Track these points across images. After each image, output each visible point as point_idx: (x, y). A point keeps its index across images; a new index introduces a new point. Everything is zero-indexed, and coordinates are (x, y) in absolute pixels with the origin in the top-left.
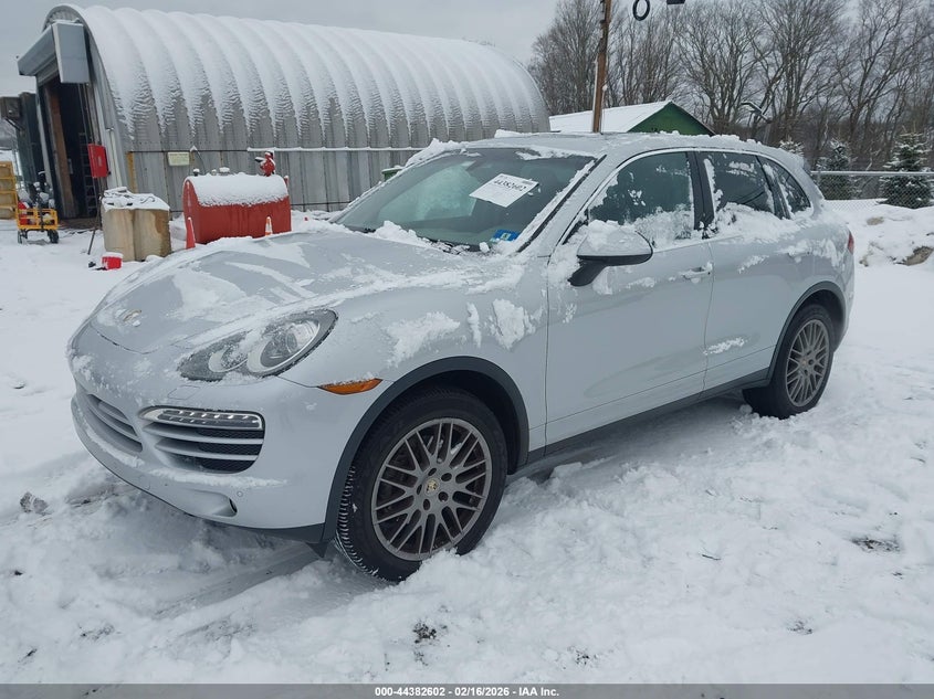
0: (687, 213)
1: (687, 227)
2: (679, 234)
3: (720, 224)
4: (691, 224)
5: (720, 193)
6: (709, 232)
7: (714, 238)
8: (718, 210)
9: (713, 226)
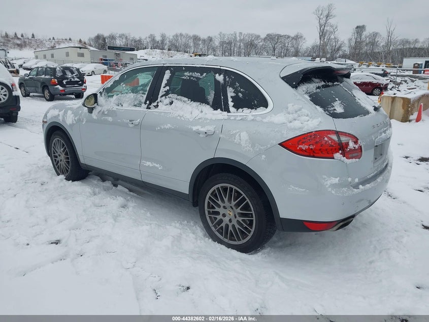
0: (143, 95)
1: (140, 102)
2: (136, 104)
3: (160, 104)
4: (143, 100)
5: (168, 88)
6: (151, 106)
7: (153, 110)
8: (162, 96)
9: (155, 104)
